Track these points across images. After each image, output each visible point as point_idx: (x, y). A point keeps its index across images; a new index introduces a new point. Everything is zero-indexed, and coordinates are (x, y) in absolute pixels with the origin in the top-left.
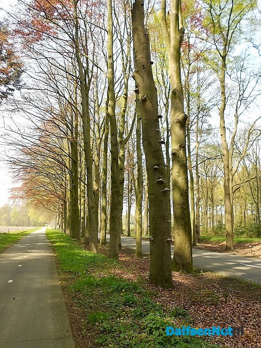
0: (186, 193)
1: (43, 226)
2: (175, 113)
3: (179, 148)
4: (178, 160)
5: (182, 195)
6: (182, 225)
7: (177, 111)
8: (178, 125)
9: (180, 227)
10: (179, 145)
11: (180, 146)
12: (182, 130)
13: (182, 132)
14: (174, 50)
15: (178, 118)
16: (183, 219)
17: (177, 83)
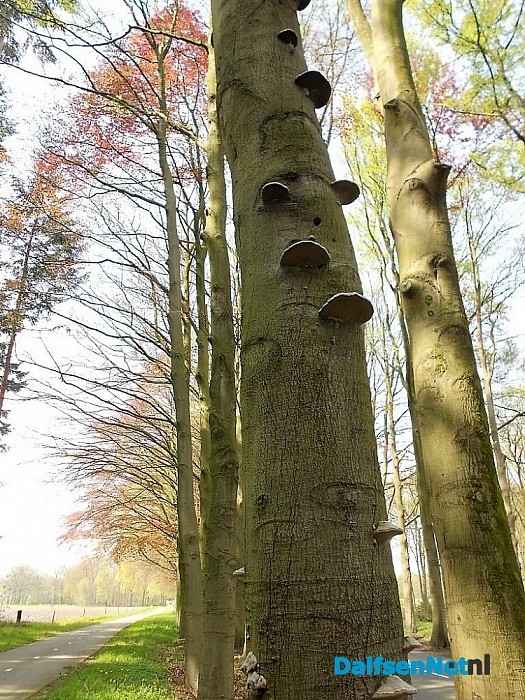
0: (479, 435)
1: (161, 605)
2: (402, 168)
3: (428, 271)
4: (431, 314)
5: (462, 444)
6: (480, 582)
7: (409, 159)
8: (417, 197)
9: (473, 590)
10: (426, 259)
11: (433, 264)
12: (432, 212)
13: (432, 218)
14: (382, 11)
15: (414, 176)
16: (482, 551)
17: (400, 86)
